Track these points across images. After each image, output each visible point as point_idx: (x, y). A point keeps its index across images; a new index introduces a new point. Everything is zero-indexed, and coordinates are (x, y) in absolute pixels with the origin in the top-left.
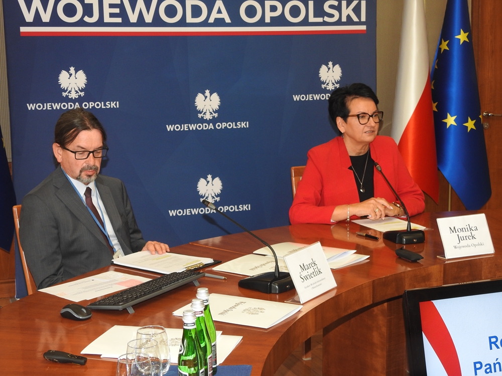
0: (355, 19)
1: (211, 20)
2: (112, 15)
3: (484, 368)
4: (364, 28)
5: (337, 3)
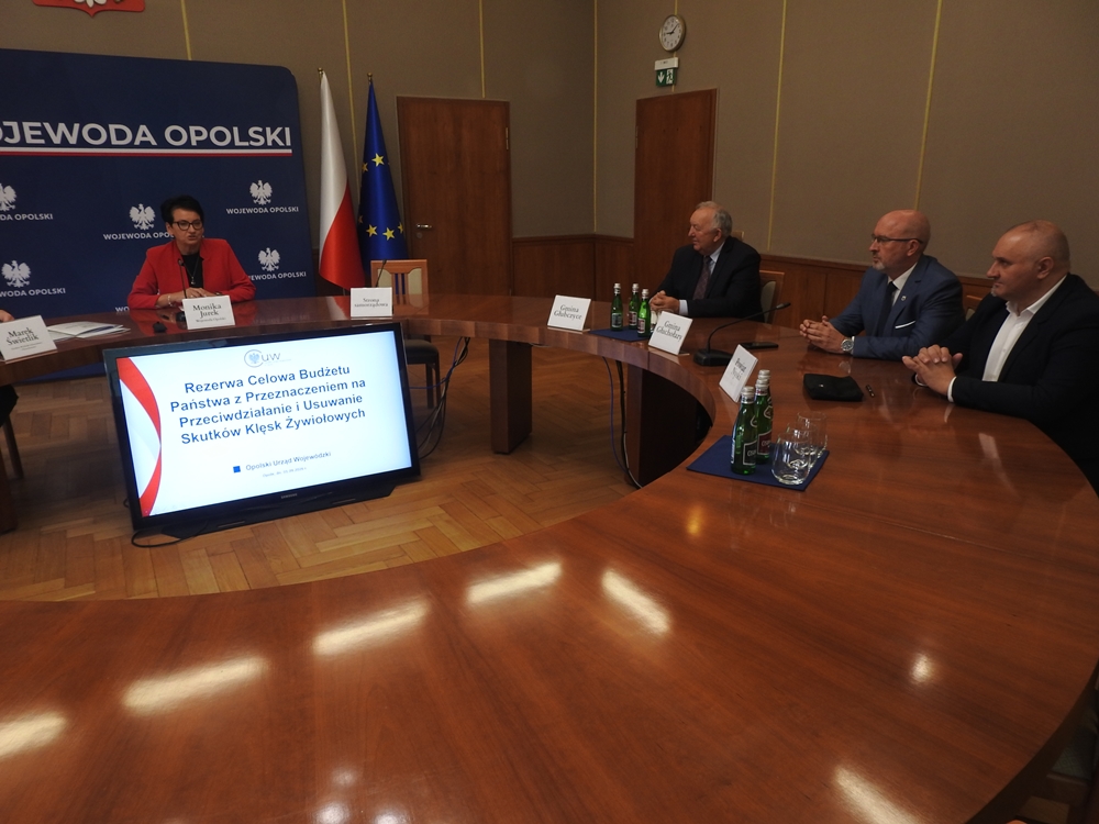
0: (281, 144)
1: (137, 143)
2: (33, 137)
3: (180, 406)
4: (290, 151)
5: (260, 130)
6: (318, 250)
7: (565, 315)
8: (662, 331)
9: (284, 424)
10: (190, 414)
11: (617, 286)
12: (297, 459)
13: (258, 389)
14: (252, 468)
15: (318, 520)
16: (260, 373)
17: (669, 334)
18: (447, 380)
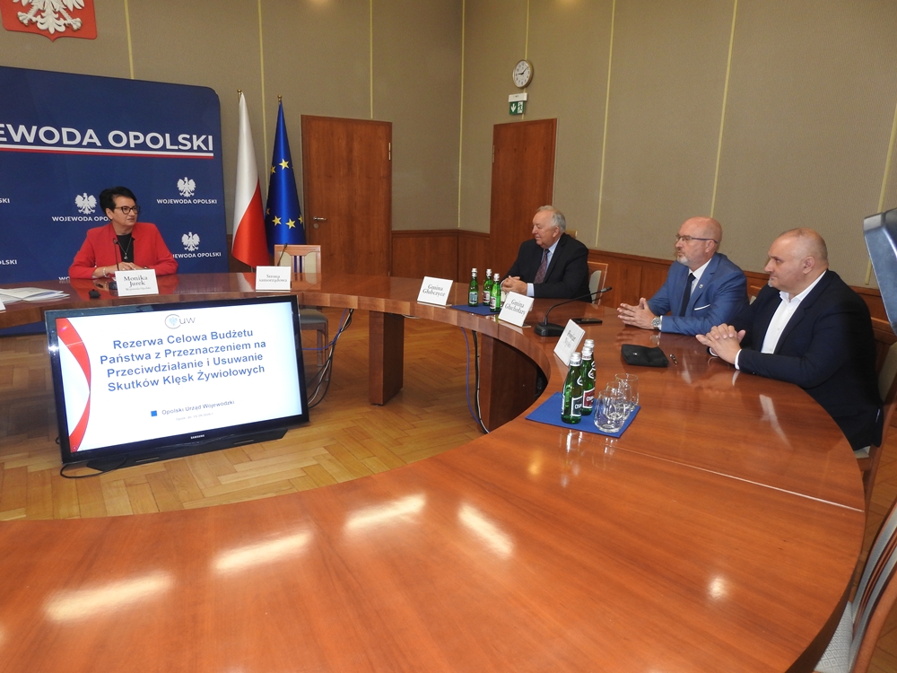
0: (205, 148)
1: (85, 143)
3: (109, 360)
4: (212, 155)
5: (188, 137)
6: (232, 235)
7: (432, 292)
8: (510, 308)
9: (196, 376)
10: (116, 366)
11: (474, 270)
12: (205, 406)
13: (175, 347)
14: (167, 413)
15: (221, 456)
16: (177, 334)
17: (515, 310)
18: (334, 344)
